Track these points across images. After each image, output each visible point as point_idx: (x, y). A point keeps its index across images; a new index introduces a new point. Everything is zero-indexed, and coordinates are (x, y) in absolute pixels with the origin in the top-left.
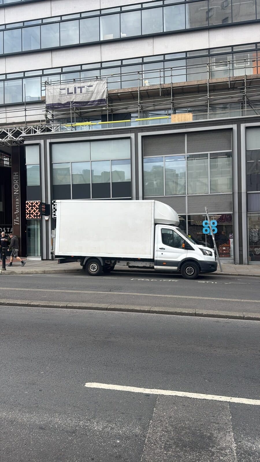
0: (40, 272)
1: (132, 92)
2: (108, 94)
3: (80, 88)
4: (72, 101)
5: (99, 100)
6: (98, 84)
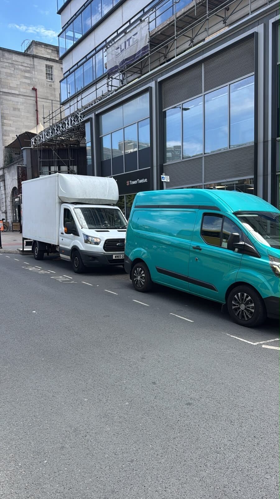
1: (170, 23)
2: (151, 37)
3: (129, 40)
4: (124, 60)
5: (142, 48)
6: (142, 28)
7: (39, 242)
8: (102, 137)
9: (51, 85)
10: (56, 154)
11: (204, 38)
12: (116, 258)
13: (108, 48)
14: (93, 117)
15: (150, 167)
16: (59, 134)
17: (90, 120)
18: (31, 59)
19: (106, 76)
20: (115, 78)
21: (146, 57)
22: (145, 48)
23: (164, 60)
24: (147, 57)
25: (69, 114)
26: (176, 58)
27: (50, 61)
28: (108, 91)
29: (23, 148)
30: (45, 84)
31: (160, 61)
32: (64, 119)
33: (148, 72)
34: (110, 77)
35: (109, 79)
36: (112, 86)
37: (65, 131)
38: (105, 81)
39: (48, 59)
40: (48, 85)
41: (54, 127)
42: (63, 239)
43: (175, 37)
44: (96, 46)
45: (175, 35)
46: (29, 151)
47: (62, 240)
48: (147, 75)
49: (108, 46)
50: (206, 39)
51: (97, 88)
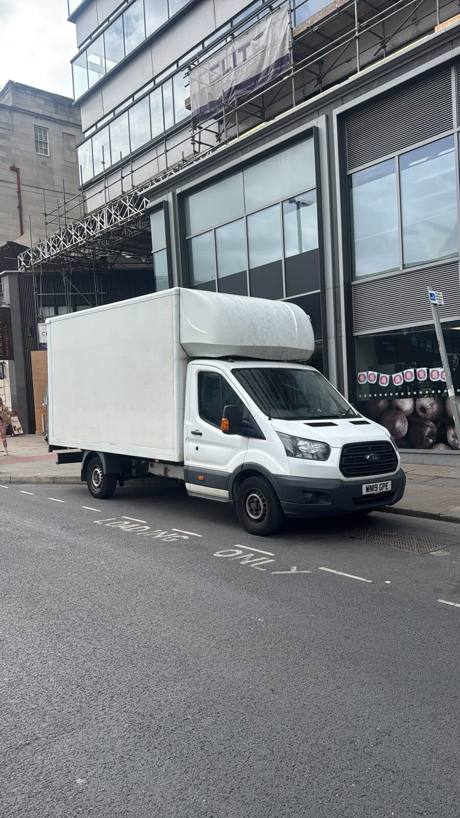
0: (45, 481)
1: (341, 8)
2: (294, 38)
3: (243, 49)
4: (231, 88)
5: (276, 62)
6: (273, 24)
7: (105, 454)
8: (191, 238)
9: (45, 163)
10: (70, 282)
11: (431, 26)
12: (369, 493)
13: (191, 70)
14: (170, 200)
15: (319, 291)
16: (81, 242)
17: (163, 206)
18: (7, 113)
19: (189, 122)
20: (206, 129)
21: (286, 78)
22: (281, 62)
23: (315, 86)
24: (288, 78)
25: (105, 203)
26: (360, 74)
27: (42, 118)
28: (195, 152)
29: (4, 272)
30: (35, 160)
31: (304, 91)
32: (92, 212)
33: (292, 107)
34: (197, 125)
35: (196, 129)
36: (200, 143)
37: (94, 236)
38: (187, 134)
39: (37, 116)
40: (40, 163)
41: (71, 229)
42: (199, 446)
43: (357, 32)
44: (155, 75)
45: (356, 28)
46: (16, 278)
47: (197, 449)
48: (288, 114)
49: (192, 66)
50: (436, 28)
51: (168, 149)
